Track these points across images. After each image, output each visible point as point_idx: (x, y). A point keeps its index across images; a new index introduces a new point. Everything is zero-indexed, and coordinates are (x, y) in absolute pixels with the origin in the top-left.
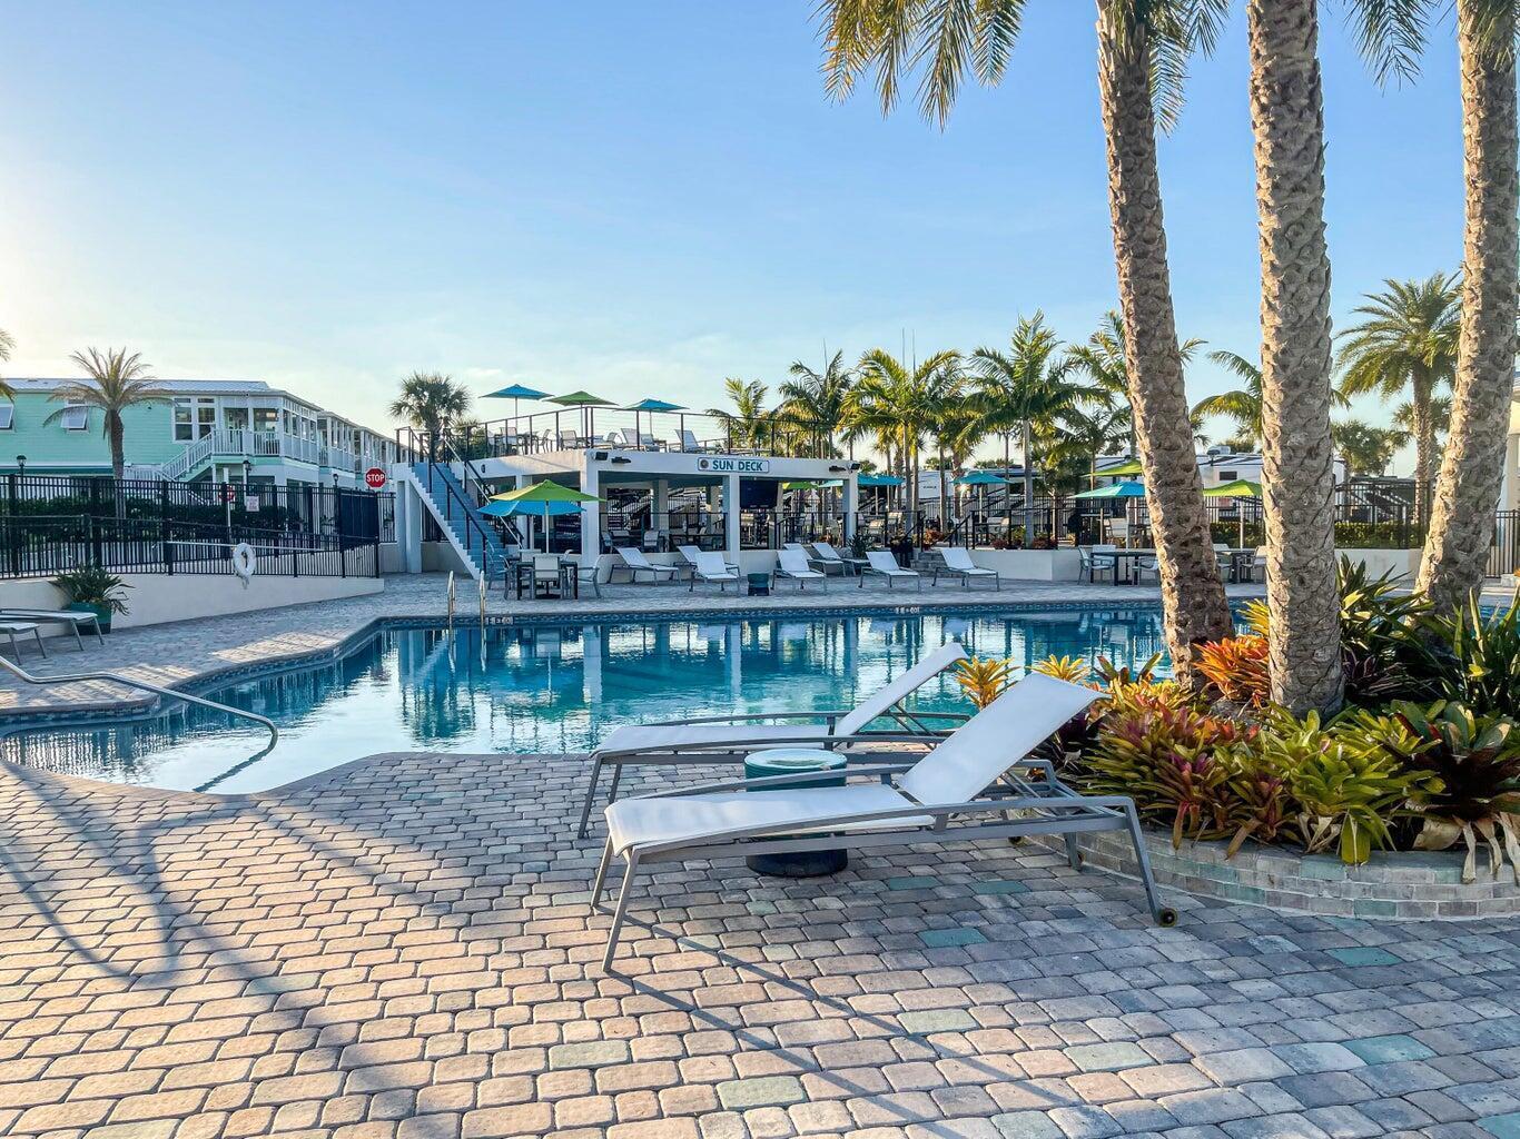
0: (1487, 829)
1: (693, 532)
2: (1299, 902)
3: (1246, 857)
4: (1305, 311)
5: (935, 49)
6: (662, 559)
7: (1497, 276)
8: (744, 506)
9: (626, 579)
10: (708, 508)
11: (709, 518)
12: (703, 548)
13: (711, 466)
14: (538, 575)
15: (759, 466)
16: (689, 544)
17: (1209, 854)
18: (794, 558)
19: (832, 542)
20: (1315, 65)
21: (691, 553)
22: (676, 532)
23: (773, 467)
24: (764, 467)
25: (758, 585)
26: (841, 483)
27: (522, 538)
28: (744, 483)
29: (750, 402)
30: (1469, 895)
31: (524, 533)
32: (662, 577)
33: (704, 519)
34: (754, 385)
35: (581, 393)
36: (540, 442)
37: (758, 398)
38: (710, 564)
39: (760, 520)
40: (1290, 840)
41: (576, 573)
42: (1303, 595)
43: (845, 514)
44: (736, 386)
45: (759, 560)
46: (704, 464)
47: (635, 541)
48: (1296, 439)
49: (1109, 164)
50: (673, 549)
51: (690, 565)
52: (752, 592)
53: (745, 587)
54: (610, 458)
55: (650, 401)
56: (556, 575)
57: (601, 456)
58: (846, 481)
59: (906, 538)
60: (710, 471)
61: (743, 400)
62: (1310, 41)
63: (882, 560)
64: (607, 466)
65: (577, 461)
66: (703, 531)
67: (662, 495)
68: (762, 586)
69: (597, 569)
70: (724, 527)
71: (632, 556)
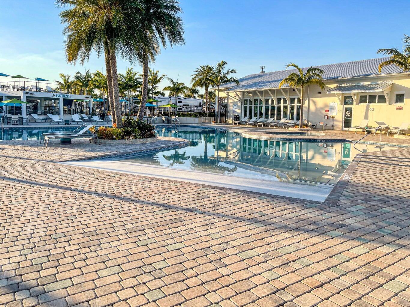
0: (129, 137)
1: (51, 111)
2: (113, 143)
3: (109, 140)
4: (116, 92)
5: (81, 58)
6: (43, 117)
7: (145, 87)
8: (64, 105)
9: (34, 121)
10: (55, 105)
11: (55, 108)
12: (54, 115)
13: (55, 96)
14: (13, 120)
15: (68, 96)
16: (50, 114)
17: (106, 140)
18: (76, 117)
19: (87, 114)
20: (116, 70)
21: (50, 116)
22: (46, 111)
23: (72, 96)
24: (69, 96)
25: (67, 122)
26: (88, 101)
27: (4, 111)
28: (64, 100)
29: (66, 80)
30: (127, 142)
31: (5, 110)
32: (43, 121)
33: (53, 108)
34: (67, 75)
35: (19, 75)
36: (8, 87)
37: (68, 79)
38: (55, 118)
39: (69, 108)
40: (113, 139)
41: (22, 119)
42: (118, 118)
43: (90, 108)
44: (62, 75)
45: (68, 118)
46: (54, 95)
47: (35, 112)
48: (116, 103)
49: (106, 70)
50: (46, 115)
51: (50, 118)
52: (65, 124)
53: (64, 123)
54: (29, 93)
55: (38, 78)
56: (17, 120)
57: (27, 93)
58: (90, 100)
59: (103, 113)
60: (55, 97)
61: (64, 79)
62: (116, 68)
63: (96, 118)
64: (28, 95)
65: (20, 93)
66: (53, 111)
67: (42, 102)
68: (68, 123)
69: (27, 119)
70: (59, 110)
71: (35, 116)
